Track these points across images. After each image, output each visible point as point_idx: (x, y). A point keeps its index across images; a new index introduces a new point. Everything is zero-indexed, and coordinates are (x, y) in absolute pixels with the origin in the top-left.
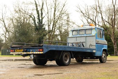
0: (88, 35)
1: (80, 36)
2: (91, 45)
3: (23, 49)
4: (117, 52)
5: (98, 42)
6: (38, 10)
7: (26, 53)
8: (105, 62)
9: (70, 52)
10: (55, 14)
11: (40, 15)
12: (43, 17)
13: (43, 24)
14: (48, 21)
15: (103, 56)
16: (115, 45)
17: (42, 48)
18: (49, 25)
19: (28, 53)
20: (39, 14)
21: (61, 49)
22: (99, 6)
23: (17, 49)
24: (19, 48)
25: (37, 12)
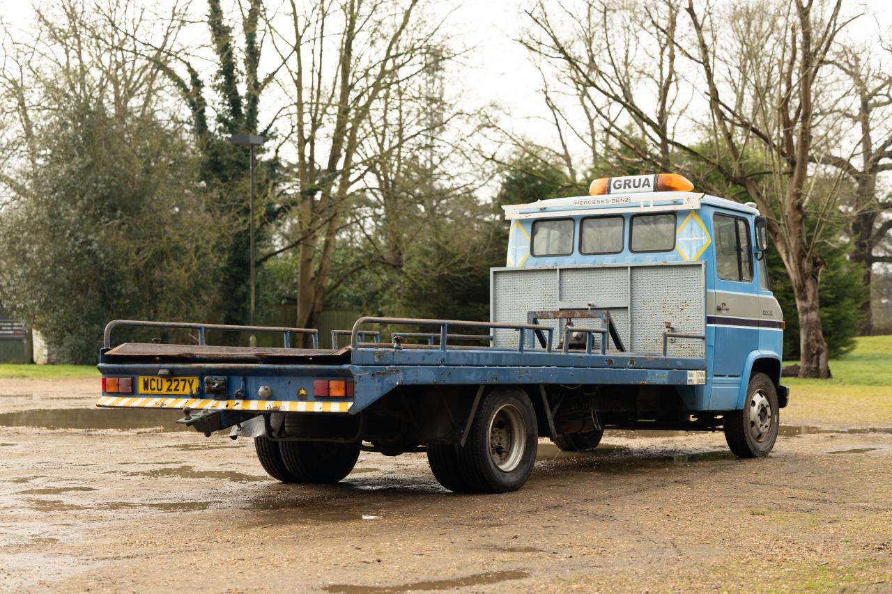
0: (649, 259)
1: (588, 261)
2: (671, 334)
3: (201, 374)
4: (819, 353)
5: (719, 309)
6: (225, 23)
7: (222, 405)
8: (764, 454)
9: (532, 390)
10: (355, 53)
11: (241, 66)
12: (261, 76)
13: (261, 128)
14: (300, 104)
15: (755, 410)
16: (804, 299)
17: (347, 376)
18: (306, 135)
19: (238, 405)
20: (230, 54)
21: (471, 378)
22: (690, 10)
23: (154, 373)
24: (164, 368)
25: (217, 41)
